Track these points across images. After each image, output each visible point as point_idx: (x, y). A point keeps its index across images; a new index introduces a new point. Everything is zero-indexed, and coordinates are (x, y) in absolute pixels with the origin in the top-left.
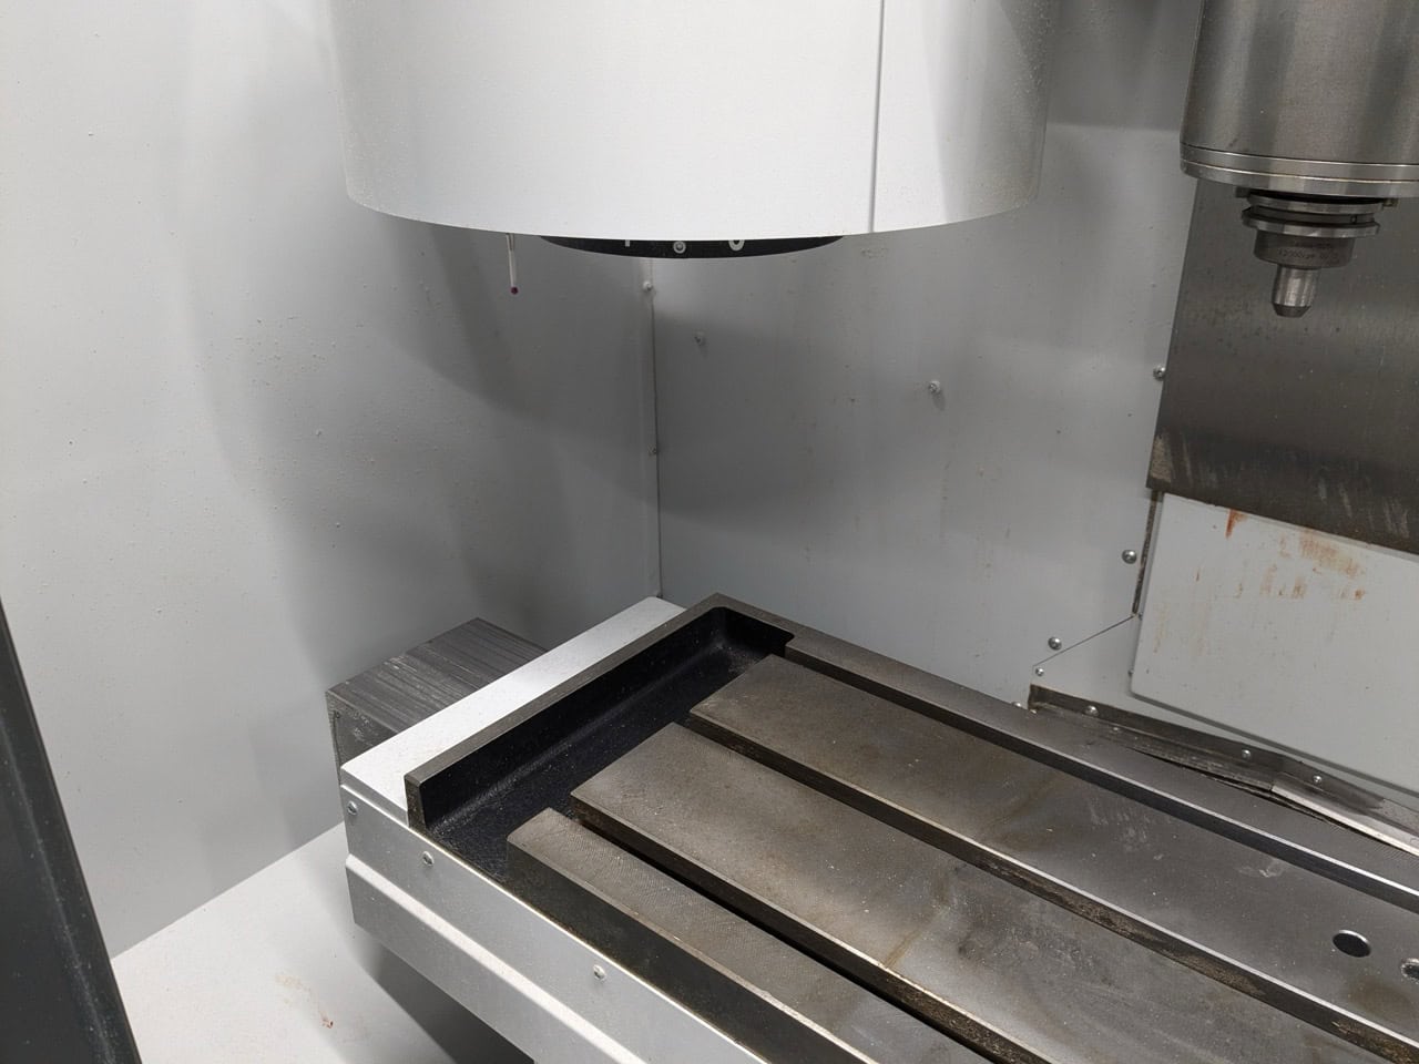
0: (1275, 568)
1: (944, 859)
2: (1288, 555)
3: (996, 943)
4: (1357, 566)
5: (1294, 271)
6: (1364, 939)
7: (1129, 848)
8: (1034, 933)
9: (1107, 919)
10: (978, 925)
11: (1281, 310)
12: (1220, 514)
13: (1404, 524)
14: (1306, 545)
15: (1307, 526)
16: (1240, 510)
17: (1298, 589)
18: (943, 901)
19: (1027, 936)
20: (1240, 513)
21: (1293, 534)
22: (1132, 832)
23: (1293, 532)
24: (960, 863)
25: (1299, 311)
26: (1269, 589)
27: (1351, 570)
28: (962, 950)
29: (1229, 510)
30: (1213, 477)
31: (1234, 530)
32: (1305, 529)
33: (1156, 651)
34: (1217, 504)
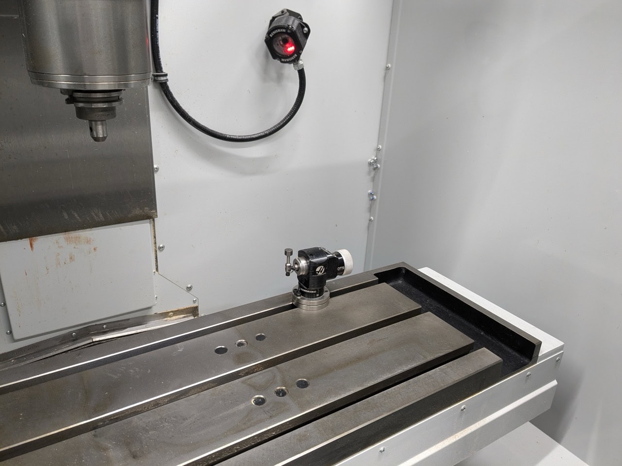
0: (59, 254)
1: (85, 437)
2: (61, 247)
3: (141, 443)
4: (90, 239)
5: (99, 122)
6: (223, 347)
7: (138, 377)
8: (147, 428)
9: (157, 404)
10: (128, 444)
11: (96, 139)
12: (25, 242)
13: (101, 216)
14: (67, 239)
15: (65, 231)
16: (34, 237)
17: (71, 258)
18: (105, 449)
19: (147, 431)
20: (34, 238)
21: (60, 237)
22: (131, 371)
23: (61, 236)
24: (93, 432)
25: (104, 139)
26: (59, 264)
27: (88, 241)
28: (135, 457)
29: (28, 239)
30: (15, 227)
31: (34, 246)
32: (64, 233)
33: (20, 316)
34: (21, 239)
